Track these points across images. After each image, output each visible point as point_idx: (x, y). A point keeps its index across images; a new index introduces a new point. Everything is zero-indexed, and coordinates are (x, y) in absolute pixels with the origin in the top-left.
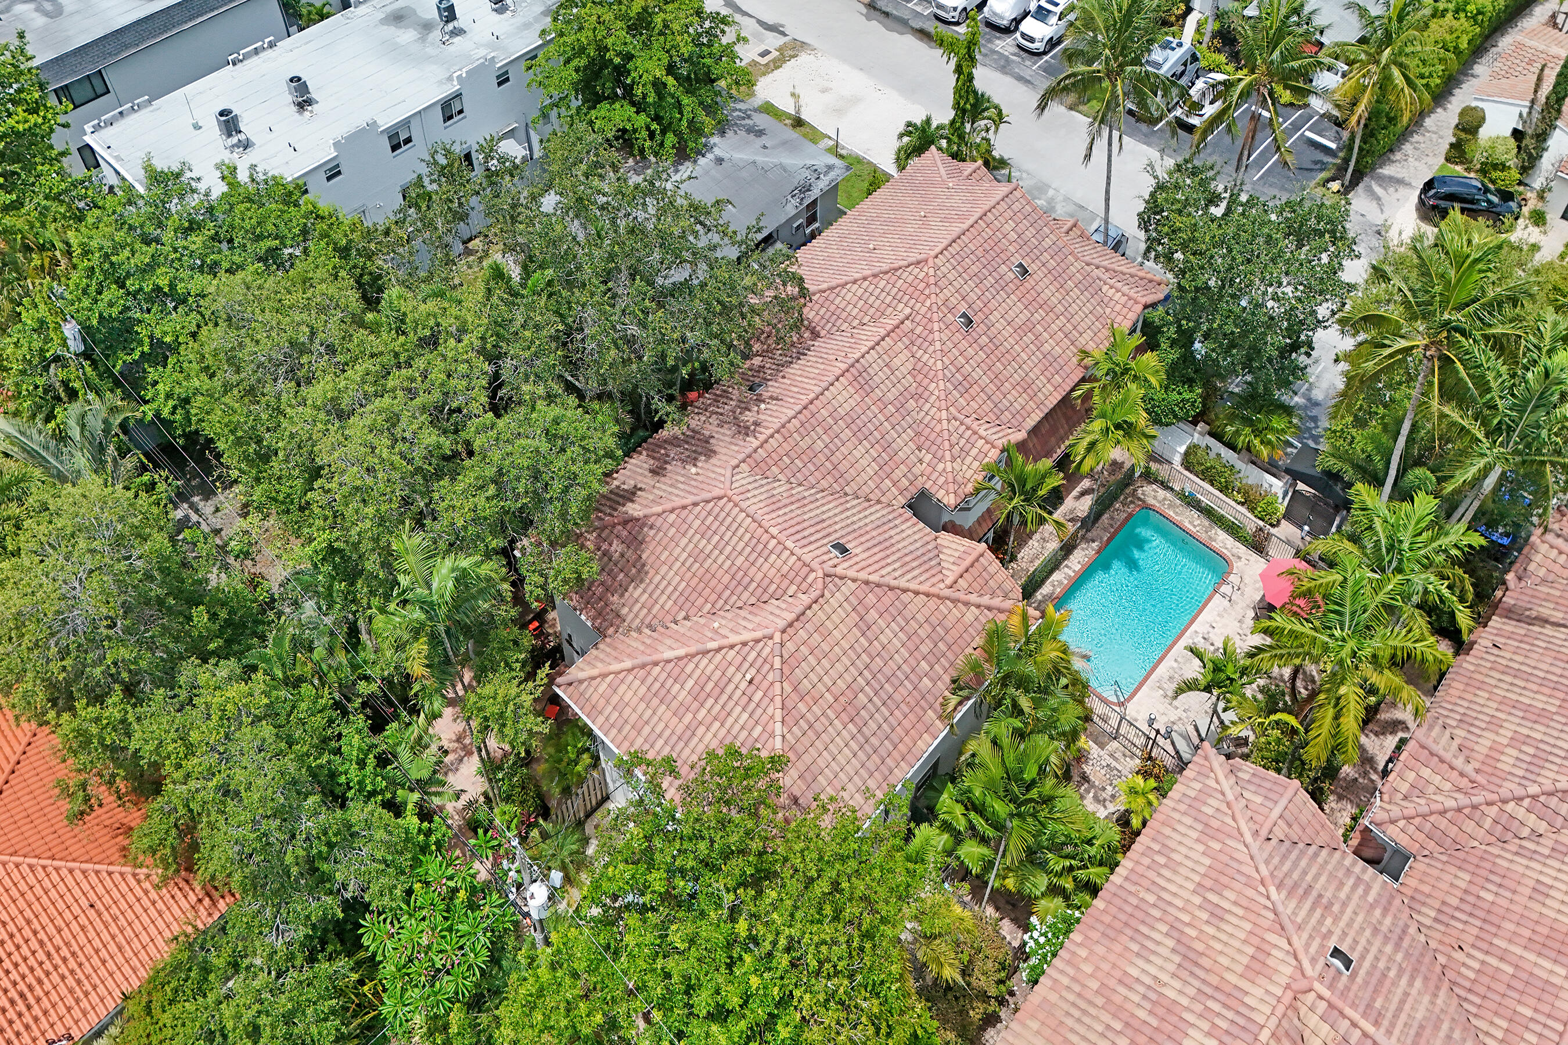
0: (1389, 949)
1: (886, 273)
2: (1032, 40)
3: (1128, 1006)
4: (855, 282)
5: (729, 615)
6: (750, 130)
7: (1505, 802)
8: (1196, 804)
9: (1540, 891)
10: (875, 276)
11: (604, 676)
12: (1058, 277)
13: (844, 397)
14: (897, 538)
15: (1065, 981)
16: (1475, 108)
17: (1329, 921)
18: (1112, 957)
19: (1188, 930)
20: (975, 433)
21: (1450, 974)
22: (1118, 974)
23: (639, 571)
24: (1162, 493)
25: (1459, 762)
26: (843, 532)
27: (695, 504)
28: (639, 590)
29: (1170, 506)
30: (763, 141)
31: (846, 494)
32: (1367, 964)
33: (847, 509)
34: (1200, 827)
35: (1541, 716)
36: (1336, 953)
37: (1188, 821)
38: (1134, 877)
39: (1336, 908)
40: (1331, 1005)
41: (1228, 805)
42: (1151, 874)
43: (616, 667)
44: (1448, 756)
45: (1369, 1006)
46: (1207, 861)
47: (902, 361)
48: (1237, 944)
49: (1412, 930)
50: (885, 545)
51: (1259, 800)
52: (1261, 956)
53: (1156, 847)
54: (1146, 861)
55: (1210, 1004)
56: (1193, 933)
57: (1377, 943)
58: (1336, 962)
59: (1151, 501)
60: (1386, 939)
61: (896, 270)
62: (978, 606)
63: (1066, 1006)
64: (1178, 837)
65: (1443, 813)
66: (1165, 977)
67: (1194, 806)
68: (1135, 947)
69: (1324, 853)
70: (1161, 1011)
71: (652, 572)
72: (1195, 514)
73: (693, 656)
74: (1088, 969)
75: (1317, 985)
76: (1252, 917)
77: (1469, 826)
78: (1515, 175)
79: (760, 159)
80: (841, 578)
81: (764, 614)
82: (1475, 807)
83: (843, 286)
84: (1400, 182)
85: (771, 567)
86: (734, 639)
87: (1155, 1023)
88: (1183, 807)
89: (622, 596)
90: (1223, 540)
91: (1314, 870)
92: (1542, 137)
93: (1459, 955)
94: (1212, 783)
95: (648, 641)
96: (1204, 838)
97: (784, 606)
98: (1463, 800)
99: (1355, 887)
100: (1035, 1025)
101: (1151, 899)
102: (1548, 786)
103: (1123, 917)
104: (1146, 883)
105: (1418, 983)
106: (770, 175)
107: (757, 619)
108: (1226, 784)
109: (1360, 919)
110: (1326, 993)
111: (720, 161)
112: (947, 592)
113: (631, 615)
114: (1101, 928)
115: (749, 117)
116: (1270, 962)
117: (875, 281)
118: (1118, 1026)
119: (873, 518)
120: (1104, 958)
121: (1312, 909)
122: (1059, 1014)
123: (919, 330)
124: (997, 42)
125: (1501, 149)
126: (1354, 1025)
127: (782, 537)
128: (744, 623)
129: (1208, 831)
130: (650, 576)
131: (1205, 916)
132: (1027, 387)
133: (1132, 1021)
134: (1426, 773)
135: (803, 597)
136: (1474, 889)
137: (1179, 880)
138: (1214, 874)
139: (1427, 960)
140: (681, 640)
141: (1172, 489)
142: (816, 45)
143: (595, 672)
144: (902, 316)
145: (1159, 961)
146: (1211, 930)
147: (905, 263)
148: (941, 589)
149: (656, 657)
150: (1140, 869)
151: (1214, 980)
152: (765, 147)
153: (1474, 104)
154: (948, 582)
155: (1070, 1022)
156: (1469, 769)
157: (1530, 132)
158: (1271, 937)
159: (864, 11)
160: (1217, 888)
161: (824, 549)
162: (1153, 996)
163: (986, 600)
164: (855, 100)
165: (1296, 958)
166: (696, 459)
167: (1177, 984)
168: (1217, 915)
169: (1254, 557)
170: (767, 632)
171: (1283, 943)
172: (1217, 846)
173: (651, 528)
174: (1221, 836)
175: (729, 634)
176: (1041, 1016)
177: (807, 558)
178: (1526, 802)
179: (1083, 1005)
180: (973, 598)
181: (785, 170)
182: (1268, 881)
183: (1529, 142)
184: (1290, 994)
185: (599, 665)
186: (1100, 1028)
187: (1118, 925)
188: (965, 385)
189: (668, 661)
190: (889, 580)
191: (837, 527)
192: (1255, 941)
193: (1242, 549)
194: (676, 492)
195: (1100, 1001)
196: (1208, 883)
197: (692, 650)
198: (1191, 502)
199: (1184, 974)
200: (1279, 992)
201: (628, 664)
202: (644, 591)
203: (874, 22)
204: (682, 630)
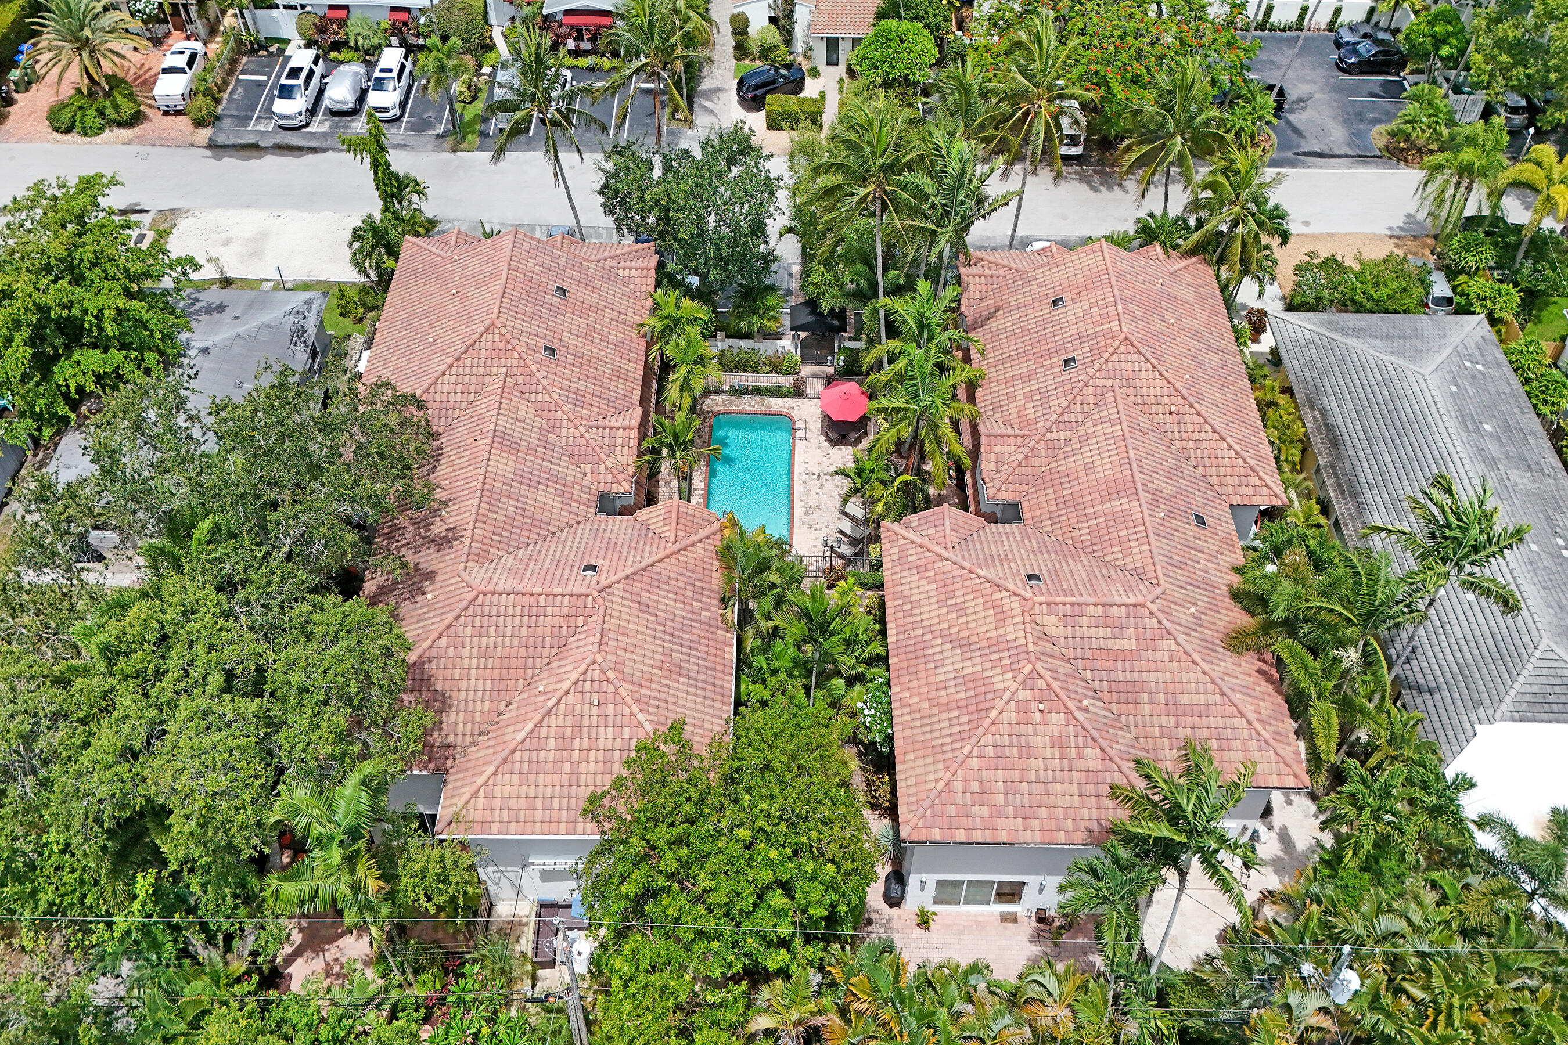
0: (1046, 556)
1: (466, 352)
2: (386, 110)
3: (953, 698)
4: (444, 374)
5: (544, 675)
6: (209, 310)
7: (1044, 435)
8: (904, 560)
9: (1089, 468)
10: (458, 359)
11: (475, 794)
12: (587, 282)
13: (504, 464)
14: (613, 537)
15: (908, 718)
16: (739, 14)
17: (1013, 565)
18: (923, 682)
19: (952, 631)
20: (611, 428)
21: (1079, 545)
22: (933, 687)
23: (443, 702)
24: (719, 399)
25: (1010, 431)
26: (579, 558)
27: (457, 618)
28: (453, 715)
29: (730, 404)
30: (230, 312)
31: (553, 533)
32: (1045, 572)
33: (565, 542)
34: (915, 571)
35: (1030, 375)
36: (1030, 577)
37: (906, 573)
38: (901, 629)
39: (1010, 556)
40: (1048, 604)
41: (921, 546)
42: (909, 619)
43: (481, 780)
44: (1003, 431)
45: (1063, 590)
46: (933, 586)
47: (525, 411)
48: (982, 615)
49: (1047, 539)
50: (611, 547)
51: (933, 531)
52: (1000, 610)
53: (900, 602)
54: (900, 615)
55: (992, 657)
56: (955, 630)
57: (1039, 557)
58: (1033, 582)
59: (716, 409)
60: (1041, 552)
61: (473, 345)
62: (700, 541)
63: (919, 731)
64: (908, 587)
65: (1019, 465)
66: (959, 666)
67: (902, 563)
68: (932, 665)
69: (981, 533)
70: (971, 685)
71: (454, 694)
72: (748, 398)
73: (541, 722)
74: (915, 700)
75: (1036, 599)
76: (979, 594)
77: (1036, 461)
78: (784, 48)
79: (240, 330)
80: (610, 587)
81: (571, 653)
82: (1032, 450)
83: (435, 383)
84: (717, 90)
85: (553, 616)
86: (565, 686)
87: (972, 693)
88: (897, 569)
89: (441, 729)
90: (776, 404)
91: (985, 546)
92: (790, 15)
93: (1076, 533)
94: (902, 542)
95: (492, 743)
96: (922, 575)
97: (584, 636)
98: (1026, 450)
99: (1008, 538)
100: (911, 756)
101: (919, 632)
102: (1059, 410)
103: (913, 655)
104: (910, 626)
105: (1071, 562)
106: (259, 337)
107: (571, 659)
108: (911, 535)
109: (1023, 552)
110: (1043, 599)
111: (206, 351)
112: (677, 546)
113: (460, 737)
114: (905, 672)
115: (197, 300)
116: (1005, 608)
117: (460, 363)
118: (955, 713)
119: (586, 535)
120: (919, 686)
121: (1002, 565)
122: (919, 738)
123: (521, 379)
124: (354, 125)
125: (769, 36)
126: (1064, 604)
127: (547, 590)
128: (562, 670)
129: (921, 570)
130: (455, 698)
131: (954, 615)
132: (618, 374)
133: (960, 704)
134: (999, 449)
135: (594, 618)
136: (1059, 493)
137: (926, 609)
138: (942, 590)
139: (1065, 547)
140: (522, 720)
141: (722, 391)
142: (187, 207)
143: (466, 797)
144: (502, 377)
145: (950, 661)
146: (963, 620)
147: (477, 335)
148: (672, 548)
149: (511, 746)
150: (901, 622)
151: (985, 643)
152: (236, 318)
153: (736, 11)
154: (672, 539)
155: (928, 736)
156: (1017, 431)
157: (780, 15)
158: (997, 596)
159: (209, 153)
160: (950, 595)
161: (580, 578)
162: (961, 680)
163: (702, 534)
164: (262, 237)
165: (1016, 595)
166: (420, 589)
167: (968, 663)
168: (960, 609)
169: (800, 401)
170: (588, 661)
171: (1005, 594)
172: (932, 573)
173: (430, 662)
174: (929, 566)
175: (558, 686)
176: (910, 748)
177: (577, 590)
178: (1054, 427)
179: (927, 721)
180: (694, 538)
181: (270, 327)
182: (973, 568)
183: (783, 22)
184: (1026, 615)
185: (463, 790)
186: (947, 724)
187: (913, 662)
188: (580, 399)
189: (523, 741)
190: (637, 566)
191: (572, 557)
192: (990, 604)
193: (790, 402)
194: (429, 622)
195: (935, 710)
196: (943, 597)
197: (538, 717)
198: (740, 392)
199: (968, 655)
200: (1021, 619)
201: (491, 769)
202: (458, 712)
203: (226, 160)
204: (514, 714)
